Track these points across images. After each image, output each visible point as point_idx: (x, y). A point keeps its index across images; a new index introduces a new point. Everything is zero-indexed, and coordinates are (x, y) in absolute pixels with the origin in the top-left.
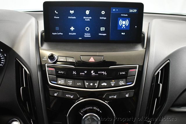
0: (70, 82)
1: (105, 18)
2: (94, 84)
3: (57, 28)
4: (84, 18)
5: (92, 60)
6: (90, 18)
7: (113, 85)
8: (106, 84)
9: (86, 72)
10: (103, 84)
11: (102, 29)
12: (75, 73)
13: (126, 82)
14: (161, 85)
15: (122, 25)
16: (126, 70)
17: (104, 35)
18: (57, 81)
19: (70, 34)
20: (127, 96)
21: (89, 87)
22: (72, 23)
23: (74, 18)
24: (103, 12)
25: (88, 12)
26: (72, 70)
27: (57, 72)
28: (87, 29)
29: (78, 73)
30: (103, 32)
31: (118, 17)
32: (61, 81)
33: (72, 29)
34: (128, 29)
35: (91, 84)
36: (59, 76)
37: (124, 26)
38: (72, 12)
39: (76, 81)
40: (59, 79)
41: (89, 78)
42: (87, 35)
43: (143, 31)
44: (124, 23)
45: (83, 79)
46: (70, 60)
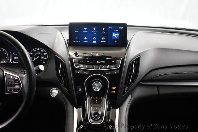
0: (86, 66)
1: (105, 32)
2: (98, 67)
3: (77, 38)
4: (93, 32)
5: (97, 55)
6: (96, 32)
7: (108, 67)
8: (104, 67)
9: (94, 61)
10: (103, 67)
11: (103, 38)
12: (88, 62)
13: (115, 66)
14: (134, 68)
15: (115, 36)
16: (115, 60)
17: (104, 42)
18: (79, 66)
19: (84, 41)
20: (115, 73)
21: (96, 68)
22: (85, 35)
23: (87, 32)
24: (104, 29)
25: (95, 29)
26: (87, 60)
27: (79, 61)
28: (94, 38)
29: (90, 62)
30: (104, 40)
31: (112, 31)
32: (81, 66)
33: (85, 38)
34: (119, 38)
35: (97, 67)
36: (80, 63)
37: (116, 36)
38: (85, 29)
39: (89, 65)
40: (80, 65)
41: (95, 64)
42: (94, 42)
43: (127, 39)
44: (116, 35)
45: (93, 64)
46: (86, 55)
